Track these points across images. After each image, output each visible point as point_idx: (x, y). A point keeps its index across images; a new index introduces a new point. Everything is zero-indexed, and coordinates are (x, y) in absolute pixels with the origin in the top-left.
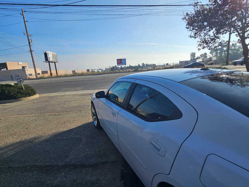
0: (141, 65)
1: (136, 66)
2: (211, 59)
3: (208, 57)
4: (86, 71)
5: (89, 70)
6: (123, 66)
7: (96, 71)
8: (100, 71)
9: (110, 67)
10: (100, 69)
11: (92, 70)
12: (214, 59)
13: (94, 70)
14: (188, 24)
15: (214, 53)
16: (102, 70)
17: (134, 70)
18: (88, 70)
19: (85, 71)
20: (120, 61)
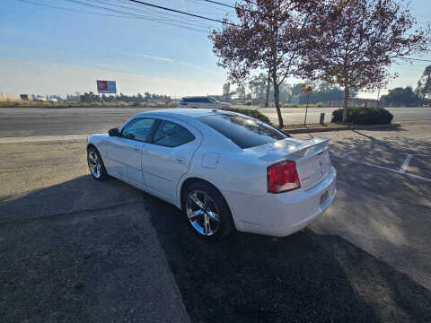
0: (143, 96)
1: (134, 97)
2: (249, 96)
3: (246, 93)
4: (19, 98)
5: (26, 96)
6: (107, 95)
7: (44, 99)
8: (55, 100)
9: (78, 93)
10: (55, 97)
11: (33, 96)
12: (254, 96)
13: (39, 96)
14: (216, 46)
15: (254, 89)
16: (59, 98)
17: (132, 103)
18: (24, 97)
19: (16, 97)
20: (104, 86)
